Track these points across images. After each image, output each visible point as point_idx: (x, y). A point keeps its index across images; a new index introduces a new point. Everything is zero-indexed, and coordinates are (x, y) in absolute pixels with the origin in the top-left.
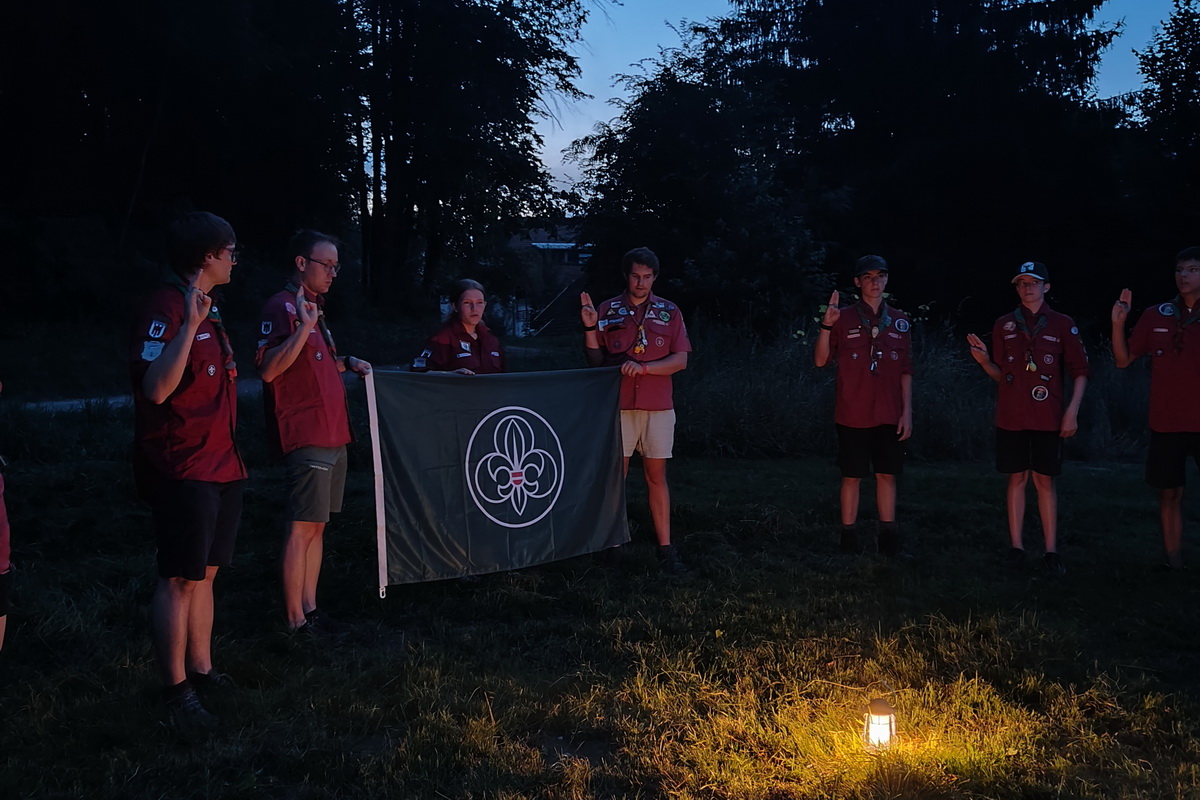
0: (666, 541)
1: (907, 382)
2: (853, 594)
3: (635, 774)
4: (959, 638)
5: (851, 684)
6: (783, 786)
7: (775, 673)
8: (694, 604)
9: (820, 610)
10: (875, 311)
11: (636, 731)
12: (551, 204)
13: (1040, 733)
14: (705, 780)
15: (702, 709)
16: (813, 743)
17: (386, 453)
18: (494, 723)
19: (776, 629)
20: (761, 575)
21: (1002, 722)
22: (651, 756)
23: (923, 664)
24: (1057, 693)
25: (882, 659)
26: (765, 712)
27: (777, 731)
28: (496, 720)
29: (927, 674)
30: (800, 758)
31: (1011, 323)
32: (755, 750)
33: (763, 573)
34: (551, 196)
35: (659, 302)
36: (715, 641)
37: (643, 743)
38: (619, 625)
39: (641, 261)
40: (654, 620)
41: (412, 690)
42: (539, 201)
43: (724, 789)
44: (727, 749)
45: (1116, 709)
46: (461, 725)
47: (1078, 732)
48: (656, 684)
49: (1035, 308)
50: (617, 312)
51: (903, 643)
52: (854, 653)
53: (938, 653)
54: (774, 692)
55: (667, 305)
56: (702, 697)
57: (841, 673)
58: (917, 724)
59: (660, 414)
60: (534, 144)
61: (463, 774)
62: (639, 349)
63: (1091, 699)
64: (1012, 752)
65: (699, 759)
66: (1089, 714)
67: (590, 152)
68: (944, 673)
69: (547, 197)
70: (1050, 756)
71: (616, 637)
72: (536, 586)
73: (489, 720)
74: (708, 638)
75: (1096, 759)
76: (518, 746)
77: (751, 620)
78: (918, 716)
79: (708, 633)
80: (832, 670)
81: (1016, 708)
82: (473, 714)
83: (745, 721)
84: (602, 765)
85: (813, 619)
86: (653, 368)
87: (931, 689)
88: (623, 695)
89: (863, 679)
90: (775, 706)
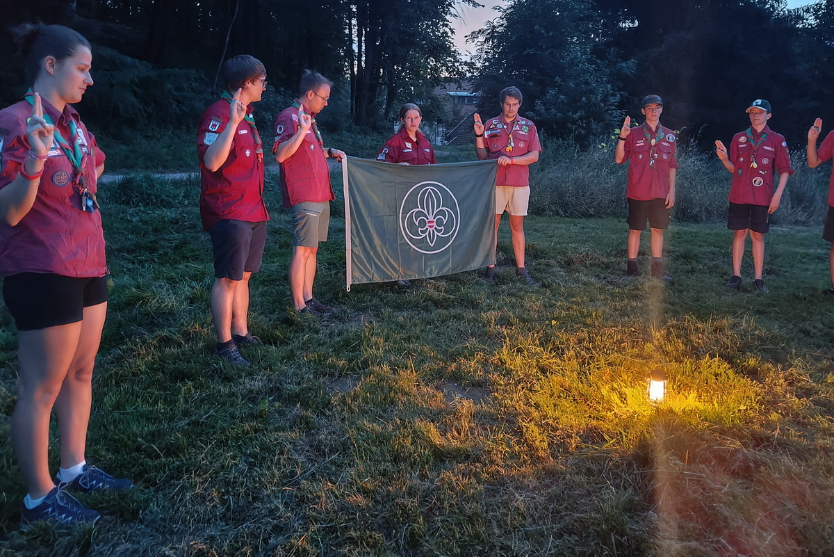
0: (521, 265)
1: (673, 172)
2: (636, 301)
3: (502, 411)
4: (703, 331)
5: (637, 357)
6: (594, 422)
7: (589, 349)
8: (538, 304)
9: (616, 310)
10: (654, 129)
11: (502, 383)
12: (458, 69)
13: (759, 395)
14: (545, 417)
15: (543, 370)
16: (614, 396)
17: (353, 206)
18: (415, 373)
19: (589, 321)
20: (579, 287)
21: (734, 387)
22: (512, 399)
23: (682, 347)
24: (769, 370)
25: (656, 342)
26: (582, 375)
27: (591, 387)
28: (416, 372)
29: (684, 354)
30: (605, 405)
31: (743, 138)
32: (576, 398)
33: (581, 286)
34: (458, 64)
35: (522, 120)
36: (551, 327)
37: (506, 391)
38: (492, 315)
39: (510, 95)
40: (514, 313)
41: (366, 350)
42: (451, 66)
43: (557, 423)
44: (559, 397)
45: (808, 382)
46: (395, 374)
47: (785, 396)
48: (515, 354)
49: (759, 129)
50: (496, 127)
51: (669, 333)
52: (638, 338)
53: (690, 340)
54: (588, 361)
55: (527, 123)
56: (543, 362)
57: (630, 350)
58: (679, 386)
59: (521, 189)
60: (450, 34)
61: (395, 406)
62: (509, 148)
63: (792, 374)
64: (743, 407)
65: (541, 403)
66: (790, 384)
67: (481, 38)
68: (695, 353)
69: (456, 64)
70: (767, 412)
71: (491, 322)
72: (443, 289)
73: (412, 371)
74: (547, 325)
75: (798, 415)
76: (429, 389)
77: (573, 315)
78: (679, 381)
79: (547, 322)
80: (624, 348)
81: (743, 378)
82: (403, 368)
83: (571, 379)
84: (481, 404)
85: (612, 316)
86: (517, 160)
87: (688, 363)
88: (495, 359)
89: (644, 354)
90: (589, 370)
